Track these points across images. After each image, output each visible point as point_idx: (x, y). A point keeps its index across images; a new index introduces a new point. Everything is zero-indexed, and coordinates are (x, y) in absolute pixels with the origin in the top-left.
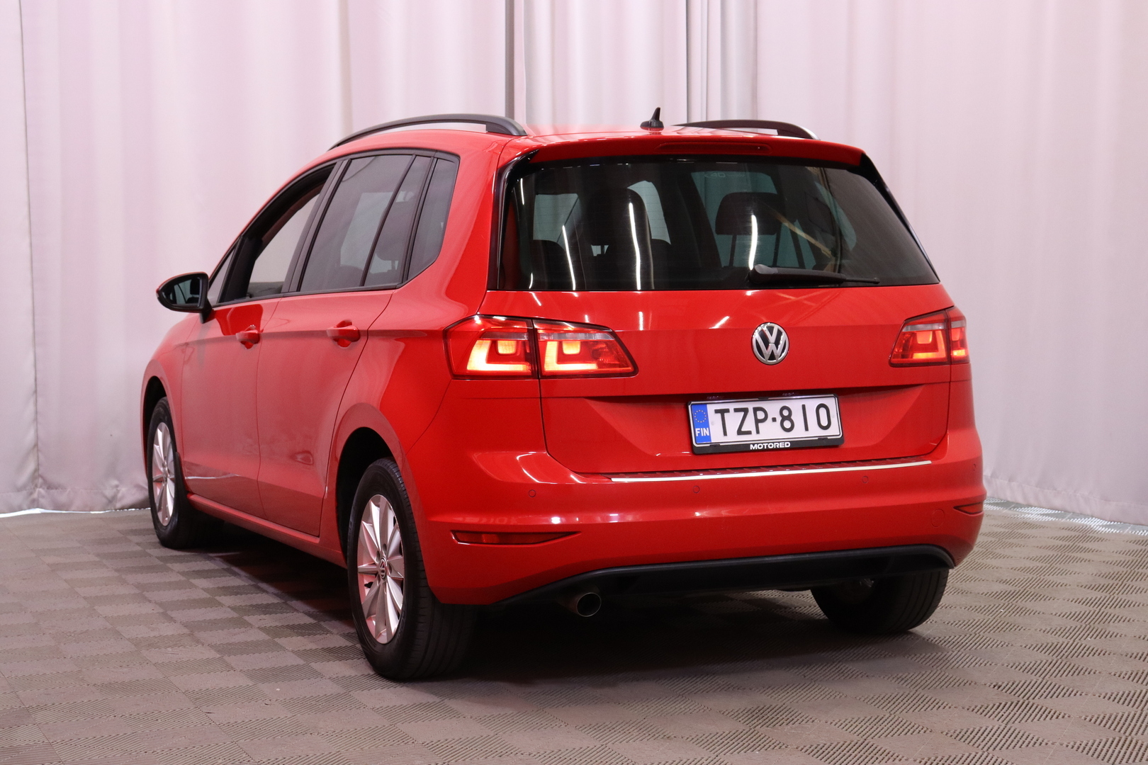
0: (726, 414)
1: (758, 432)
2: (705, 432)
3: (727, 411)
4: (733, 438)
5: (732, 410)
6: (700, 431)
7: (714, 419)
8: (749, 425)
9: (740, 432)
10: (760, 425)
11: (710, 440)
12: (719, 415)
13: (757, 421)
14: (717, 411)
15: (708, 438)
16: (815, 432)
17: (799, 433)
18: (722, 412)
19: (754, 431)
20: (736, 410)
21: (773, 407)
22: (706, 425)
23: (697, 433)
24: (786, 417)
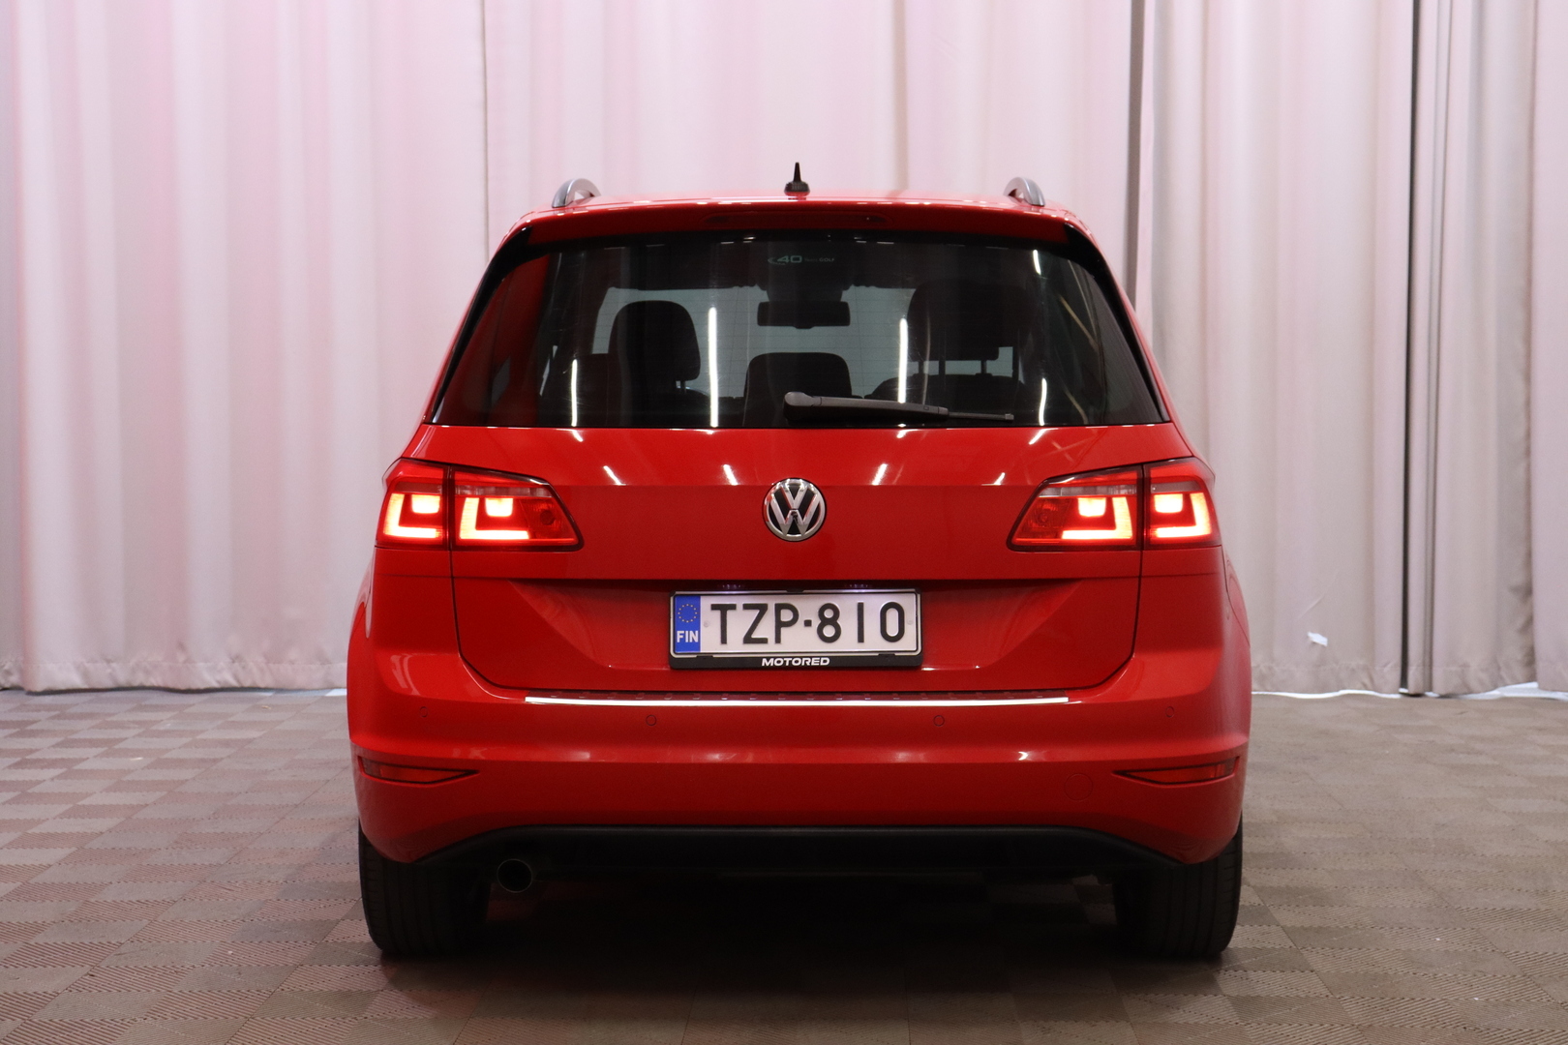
0: (730, 613)
1: (778, 640)
2: (692, 636)
3: (733, 607)
4: (736, 647)
5: (740, 607)
6: (684, 635)
7: (709, 620)
8: (767, 628)
9: (748, 639)
10: (784, 631)
11: (699, 649)
12: (718, 613)
13: (780, 624)
14: (714, 607)
15: (696, 645)
16: (874, 644)
17: (847, 644)
18: (723, 609)
19: (772, 638)
20: (747, 607)
21: (808, 606)
22: (696, 626)
23: (679, 637)
24: (829, 619)
